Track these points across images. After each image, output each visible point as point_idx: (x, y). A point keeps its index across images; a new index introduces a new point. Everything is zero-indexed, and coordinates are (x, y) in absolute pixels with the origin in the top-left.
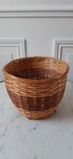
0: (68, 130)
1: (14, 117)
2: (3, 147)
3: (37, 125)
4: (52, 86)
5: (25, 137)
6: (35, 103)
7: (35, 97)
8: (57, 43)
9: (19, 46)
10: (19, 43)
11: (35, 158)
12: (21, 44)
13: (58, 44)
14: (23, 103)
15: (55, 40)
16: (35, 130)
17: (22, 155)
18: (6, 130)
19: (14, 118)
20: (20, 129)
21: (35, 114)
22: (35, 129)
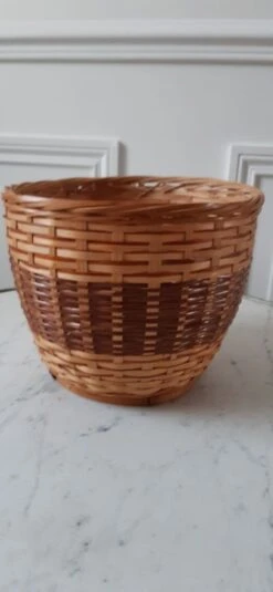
1: (30, 389)
5: (56, 453)
8: (242, 157)
9: (97, 168)
10: (100, 155)
11: (79, 524)
12: (103, 160)
15: (234, 149)
16: (103, 433)
17: (27, 508)
20: (45, 424)
22: (105, 430)
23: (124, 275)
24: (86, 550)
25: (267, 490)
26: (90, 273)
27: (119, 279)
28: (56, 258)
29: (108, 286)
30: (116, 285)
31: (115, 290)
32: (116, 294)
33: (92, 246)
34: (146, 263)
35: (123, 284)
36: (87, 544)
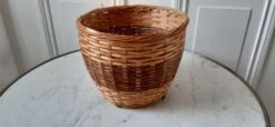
4: (154, 48)
6: (125, 76)
7: (124, 66)
14: (105, 77)
16: (125, 124)
21: (125, 97)
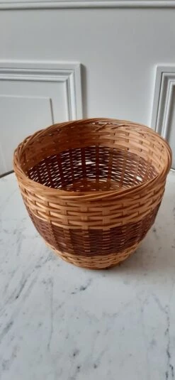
0: (157, 300)
1: (42, 258)
2: (11, 323)
3: (90, 280)
5: (60, 307)
9: (67, 82)
11: (74, 355)
12: (71, 77)
13: (166, 79)
15: (158, 68)
16: (83, 292)
17: (49, 345)
18: (23, 286)
19: (43, 260)
20: (52, 286)
22: (84, 289)
23: (89, 226)
24: (79, 371)
25: (168, 330)
26: (69, 225)
27: (86, 228)
28: (50, 215)
29: (80, 231)
30: (85, 230)
31: (83, 233)
32: (86, 234)
33: (69, 213)
34: (101, 220)
35: (88, 230)
36: (79, 368)
